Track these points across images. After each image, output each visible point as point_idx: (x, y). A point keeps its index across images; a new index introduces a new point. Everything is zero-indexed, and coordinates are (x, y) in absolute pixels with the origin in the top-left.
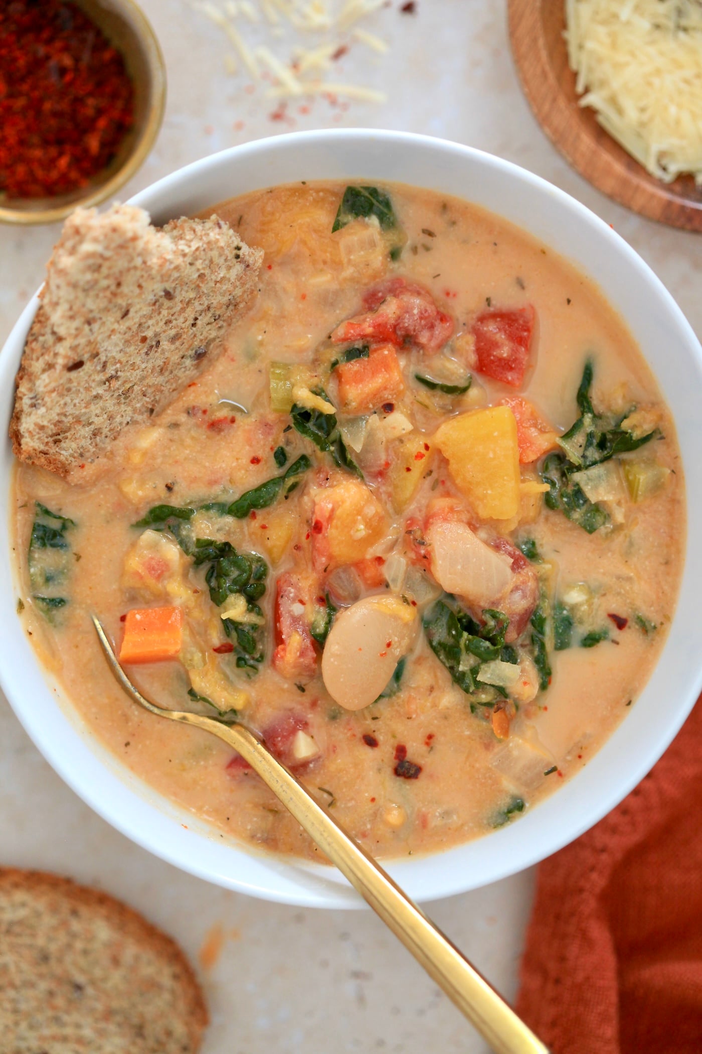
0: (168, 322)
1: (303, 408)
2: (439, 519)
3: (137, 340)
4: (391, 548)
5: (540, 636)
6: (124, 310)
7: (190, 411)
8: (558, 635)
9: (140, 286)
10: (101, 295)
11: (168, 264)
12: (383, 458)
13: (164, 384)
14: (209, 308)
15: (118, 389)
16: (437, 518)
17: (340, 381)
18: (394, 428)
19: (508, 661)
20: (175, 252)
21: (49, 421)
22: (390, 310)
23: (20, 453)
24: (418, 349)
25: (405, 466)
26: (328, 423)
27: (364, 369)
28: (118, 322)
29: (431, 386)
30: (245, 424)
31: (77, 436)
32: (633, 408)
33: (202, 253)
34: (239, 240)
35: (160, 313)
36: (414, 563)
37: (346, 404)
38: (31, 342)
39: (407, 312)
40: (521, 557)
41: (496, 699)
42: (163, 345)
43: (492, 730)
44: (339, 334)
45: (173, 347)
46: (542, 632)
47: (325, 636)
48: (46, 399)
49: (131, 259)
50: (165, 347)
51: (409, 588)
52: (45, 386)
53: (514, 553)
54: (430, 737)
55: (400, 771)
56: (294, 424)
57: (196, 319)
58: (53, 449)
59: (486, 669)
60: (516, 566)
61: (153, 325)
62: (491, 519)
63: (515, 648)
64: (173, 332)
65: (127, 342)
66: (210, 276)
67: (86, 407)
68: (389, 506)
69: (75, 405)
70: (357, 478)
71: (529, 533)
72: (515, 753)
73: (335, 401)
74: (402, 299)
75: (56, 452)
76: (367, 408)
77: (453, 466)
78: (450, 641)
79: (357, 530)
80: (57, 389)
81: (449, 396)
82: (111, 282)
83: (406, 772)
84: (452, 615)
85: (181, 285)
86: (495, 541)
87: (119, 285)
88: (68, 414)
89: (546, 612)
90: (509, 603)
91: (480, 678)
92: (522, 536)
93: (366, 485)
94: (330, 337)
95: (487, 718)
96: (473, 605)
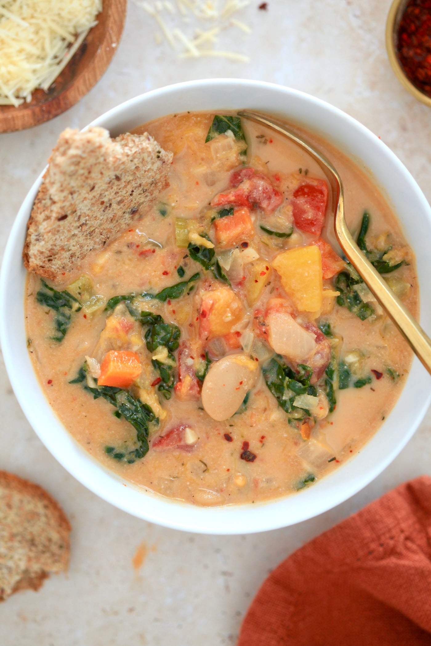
0: (116, 193)
1: (195, 245)
2: (274, 311)
3: (98, 204)
4: (246, 326)
5: (330, 380)
6: (92, 186)
7: (129, 245)
8: (341, 380)
9: (102, 173)
10: (79, 178)
11: (118, 161)
12: (242, 274)
13: (112, 228)
14: (140, 185)
15: (86, 231)
16: (273, 310)
17: (216, 229)
18: (248, 257)
19: (311, 395)
20: (122, 154)
21: (46, 249)
22: (245, 186)
23: (28, 266)
24: (261, 211)
25: (255, 279)
26: (210, 253)
27: (230, 222)
28: (88, 193)
29: (270, 233)
30: (160, 253)
31: (62, 257)
32: (390, 248)
33: (138, 155)
34: (160, 147)
35: (112, 188)
36: (258, 336)
37: (220, 242)
38: (38, 203)
39: (255, 188)
40: (321, 334)
41: (304, 416)
42: (113, 206)
43: (300, 434)
44: (215, 201)
45: (119, 207)
46: (331, 378)
47: (204, 377)
48: (45, 236)
49: (97, 158)
50: (114, 207)
51: (255, 351)
52: (45, 229)
53: (317, 332)
54: (263, 437)
55: (244, 456)
56: (190, 254)
57: (133, 191)
58: (47, 265)
59: (299, 399)
60: (318, 340)
61: (108, 195)
62: (305, 311)
63: (315, 387)
64: (119, 199)
65: (93, 204)
66: (142, 168)
67: (67, 241)
68: (245, 302)
69: (61, 240)
70: (228, 286)
71: (327, 320)
72: (312, 448)
73: (214, 240)
74: (253, 181)
75: (50, 266)
76: (232, 245)
77: (284, 280)
78: (278, 382)
79: (227, 317)
80: (51, 231)
81: (281, 239)
82: (86, 172)
83: (247, 457)
84: (280, 367)
85: (125, 173)
86: (306, 324)
87: (90, 172)
88: (57, 245)
89: (335, 366)
90: (313, 361)
91: (295, 404)
92: (323, 322)
93: (232, 290)
94: (210, 204)
95: (298, 428)
96: (292, 361)
